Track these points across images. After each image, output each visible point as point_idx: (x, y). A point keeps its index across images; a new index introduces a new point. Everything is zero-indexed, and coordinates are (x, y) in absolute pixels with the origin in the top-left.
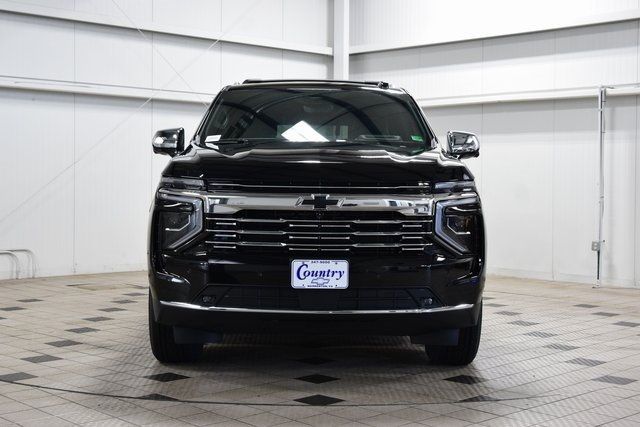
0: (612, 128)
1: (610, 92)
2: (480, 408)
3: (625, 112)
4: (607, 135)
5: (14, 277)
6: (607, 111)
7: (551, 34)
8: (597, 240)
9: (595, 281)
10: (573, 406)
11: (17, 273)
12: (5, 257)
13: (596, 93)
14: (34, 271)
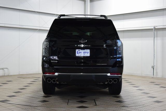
0: (157, 37)
1: (156, 27)
2: (123, 109)
3: (160, 33)
4: (155, 38)
5: (4, 75)
6: (155, 32)
7: (141, 13)
8: (153, 65)
9: (152, 76)
10: (147, 108)
11: (5, 74)
12: (2, 70)
13: (153, 28)
14: (9, 74)
